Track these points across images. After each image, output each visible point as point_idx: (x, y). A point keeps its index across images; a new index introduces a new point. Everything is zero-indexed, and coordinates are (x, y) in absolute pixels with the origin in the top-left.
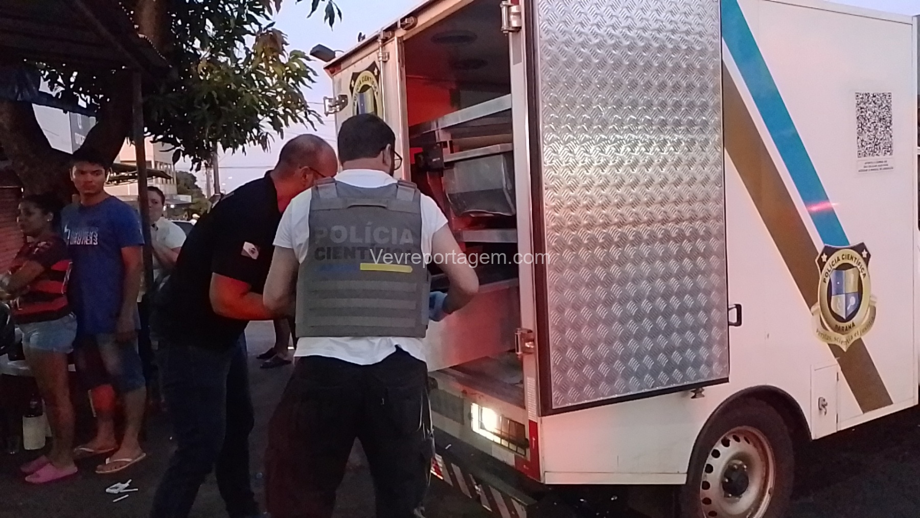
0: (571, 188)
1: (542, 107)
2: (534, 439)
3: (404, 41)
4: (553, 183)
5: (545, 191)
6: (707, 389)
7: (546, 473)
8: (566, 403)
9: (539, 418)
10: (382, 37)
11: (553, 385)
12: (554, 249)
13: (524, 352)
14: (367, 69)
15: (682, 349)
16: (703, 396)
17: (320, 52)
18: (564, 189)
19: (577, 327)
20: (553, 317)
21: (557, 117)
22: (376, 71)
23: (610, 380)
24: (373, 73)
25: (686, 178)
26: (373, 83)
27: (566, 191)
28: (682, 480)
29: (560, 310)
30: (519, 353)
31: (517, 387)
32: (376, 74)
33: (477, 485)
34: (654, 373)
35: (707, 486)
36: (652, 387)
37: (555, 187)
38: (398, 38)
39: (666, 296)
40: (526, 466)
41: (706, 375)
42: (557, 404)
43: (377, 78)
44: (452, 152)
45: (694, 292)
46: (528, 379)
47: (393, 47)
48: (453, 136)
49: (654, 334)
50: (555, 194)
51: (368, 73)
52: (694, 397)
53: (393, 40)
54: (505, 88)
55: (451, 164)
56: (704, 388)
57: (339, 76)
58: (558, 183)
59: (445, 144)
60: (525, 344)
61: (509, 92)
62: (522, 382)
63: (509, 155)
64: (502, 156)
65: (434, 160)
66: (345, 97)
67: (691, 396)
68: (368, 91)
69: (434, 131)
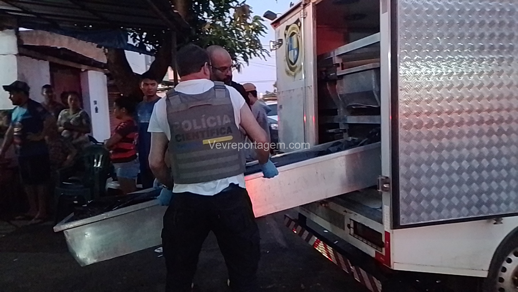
0: (417, 90)
1: (399, 39)
2: (388, 242)
3: (316, 5)
4: (405, 87)
5: (399, 92)
6: (505, 219)
7: (395, 263)
8: (409, 222)
9: (392, 230)
10: (303, 3)
11: (401, 211)
12: (405, 128)
13: (382, 189)
14: (295, 23)
15: (489, 192)
16: (502, 223)
17: (269, 15)
18: (413, 90)
19: (418, 176)
20: (402, 169)
21: (409, 45)
22: (299, 24)
23: (439, 210)
24: (298, 25)
25: (496, 83)
26: (297, 31)
27: (413, 92)
28: (485, 275)
29: (407, 165)
30: (380, 190)
31: (378, 211)
32: (299, 25)
33: (352, 266)
34: (469, 207)
35: (502, 280)
36: (468, 216)
37: (407, 89)
38: (313, 3)
39: (479, 159)
40: (383, 258)
41: (504, 210)
42: (403, 223)
43: (300, 27)
44: (343, 69)
45: (499, 157)
46: (385, 206)
47: (310, 9)
48: (343, 60)
49: (470, 183)
50: (406, 93)
51: (295, 25)
52: (495, 224)
53: (310, 4)
54: (376, 29)
55: (341, 77)
56: (503, 218)
57: (279, 28)
58: (409, 86)
59: (338, 65)
60: (383, 185)
61: (379, 31)
62: (381, 208)
63: (378, 70)
64: (373, 71)
65: (331, 74)
66: (281, 40)
67: (494, 223)
68: (295, 36)
69: (332, 58)
